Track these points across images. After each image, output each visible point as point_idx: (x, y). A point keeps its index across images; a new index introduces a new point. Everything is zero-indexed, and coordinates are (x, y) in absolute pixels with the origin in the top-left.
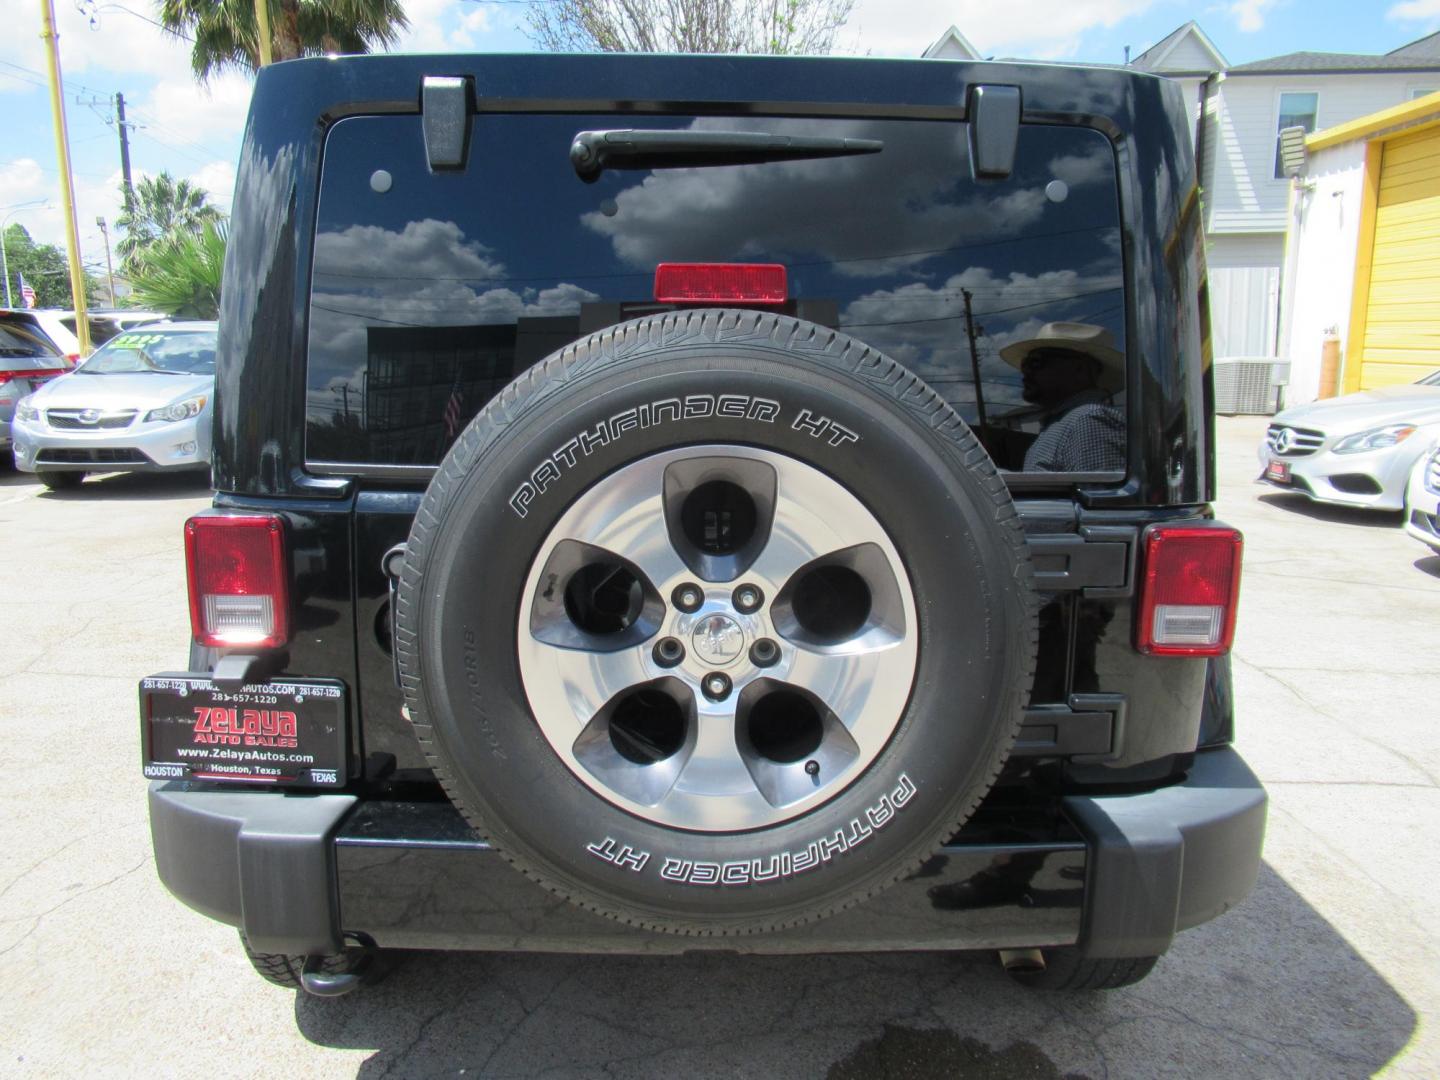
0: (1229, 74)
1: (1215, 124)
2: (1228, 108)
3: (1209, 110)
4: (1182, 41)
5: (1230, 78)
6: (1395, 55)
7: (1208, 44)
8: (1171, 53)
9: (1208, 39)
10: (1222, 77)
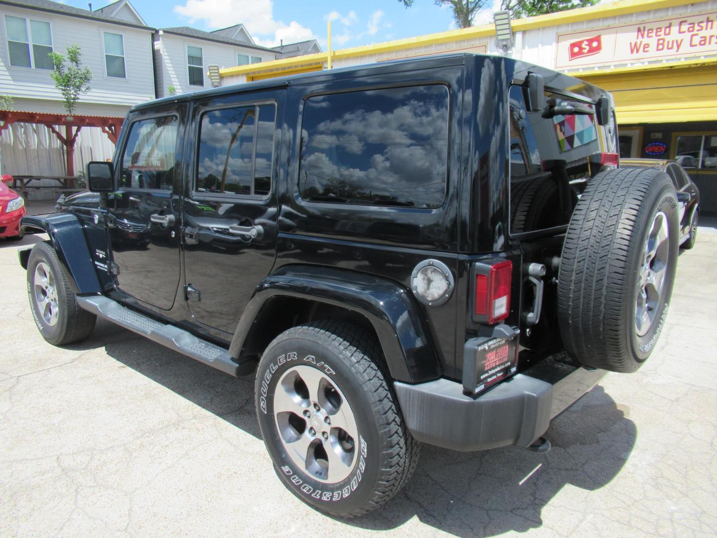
0: (164, 32)
1: (161, 55)
2: (165, 48)
3: (156, 47)
4: (122, 8)
5: (166, 34)
6: (214, 33)
7: (135, 12)
8: (117, 13)
9: (135, 10)
10: (161, 33)
